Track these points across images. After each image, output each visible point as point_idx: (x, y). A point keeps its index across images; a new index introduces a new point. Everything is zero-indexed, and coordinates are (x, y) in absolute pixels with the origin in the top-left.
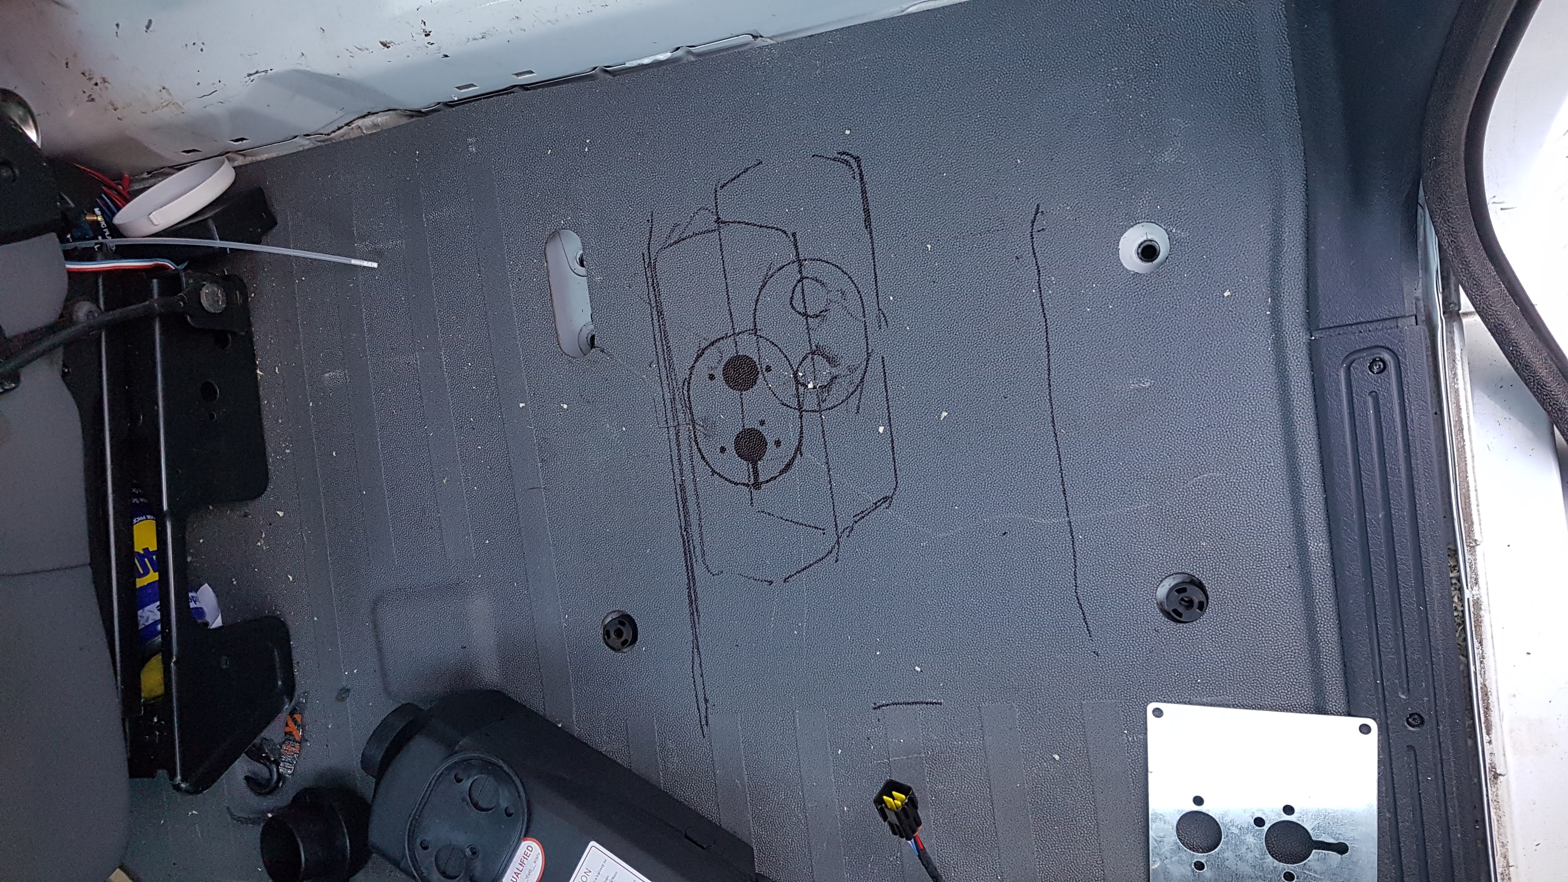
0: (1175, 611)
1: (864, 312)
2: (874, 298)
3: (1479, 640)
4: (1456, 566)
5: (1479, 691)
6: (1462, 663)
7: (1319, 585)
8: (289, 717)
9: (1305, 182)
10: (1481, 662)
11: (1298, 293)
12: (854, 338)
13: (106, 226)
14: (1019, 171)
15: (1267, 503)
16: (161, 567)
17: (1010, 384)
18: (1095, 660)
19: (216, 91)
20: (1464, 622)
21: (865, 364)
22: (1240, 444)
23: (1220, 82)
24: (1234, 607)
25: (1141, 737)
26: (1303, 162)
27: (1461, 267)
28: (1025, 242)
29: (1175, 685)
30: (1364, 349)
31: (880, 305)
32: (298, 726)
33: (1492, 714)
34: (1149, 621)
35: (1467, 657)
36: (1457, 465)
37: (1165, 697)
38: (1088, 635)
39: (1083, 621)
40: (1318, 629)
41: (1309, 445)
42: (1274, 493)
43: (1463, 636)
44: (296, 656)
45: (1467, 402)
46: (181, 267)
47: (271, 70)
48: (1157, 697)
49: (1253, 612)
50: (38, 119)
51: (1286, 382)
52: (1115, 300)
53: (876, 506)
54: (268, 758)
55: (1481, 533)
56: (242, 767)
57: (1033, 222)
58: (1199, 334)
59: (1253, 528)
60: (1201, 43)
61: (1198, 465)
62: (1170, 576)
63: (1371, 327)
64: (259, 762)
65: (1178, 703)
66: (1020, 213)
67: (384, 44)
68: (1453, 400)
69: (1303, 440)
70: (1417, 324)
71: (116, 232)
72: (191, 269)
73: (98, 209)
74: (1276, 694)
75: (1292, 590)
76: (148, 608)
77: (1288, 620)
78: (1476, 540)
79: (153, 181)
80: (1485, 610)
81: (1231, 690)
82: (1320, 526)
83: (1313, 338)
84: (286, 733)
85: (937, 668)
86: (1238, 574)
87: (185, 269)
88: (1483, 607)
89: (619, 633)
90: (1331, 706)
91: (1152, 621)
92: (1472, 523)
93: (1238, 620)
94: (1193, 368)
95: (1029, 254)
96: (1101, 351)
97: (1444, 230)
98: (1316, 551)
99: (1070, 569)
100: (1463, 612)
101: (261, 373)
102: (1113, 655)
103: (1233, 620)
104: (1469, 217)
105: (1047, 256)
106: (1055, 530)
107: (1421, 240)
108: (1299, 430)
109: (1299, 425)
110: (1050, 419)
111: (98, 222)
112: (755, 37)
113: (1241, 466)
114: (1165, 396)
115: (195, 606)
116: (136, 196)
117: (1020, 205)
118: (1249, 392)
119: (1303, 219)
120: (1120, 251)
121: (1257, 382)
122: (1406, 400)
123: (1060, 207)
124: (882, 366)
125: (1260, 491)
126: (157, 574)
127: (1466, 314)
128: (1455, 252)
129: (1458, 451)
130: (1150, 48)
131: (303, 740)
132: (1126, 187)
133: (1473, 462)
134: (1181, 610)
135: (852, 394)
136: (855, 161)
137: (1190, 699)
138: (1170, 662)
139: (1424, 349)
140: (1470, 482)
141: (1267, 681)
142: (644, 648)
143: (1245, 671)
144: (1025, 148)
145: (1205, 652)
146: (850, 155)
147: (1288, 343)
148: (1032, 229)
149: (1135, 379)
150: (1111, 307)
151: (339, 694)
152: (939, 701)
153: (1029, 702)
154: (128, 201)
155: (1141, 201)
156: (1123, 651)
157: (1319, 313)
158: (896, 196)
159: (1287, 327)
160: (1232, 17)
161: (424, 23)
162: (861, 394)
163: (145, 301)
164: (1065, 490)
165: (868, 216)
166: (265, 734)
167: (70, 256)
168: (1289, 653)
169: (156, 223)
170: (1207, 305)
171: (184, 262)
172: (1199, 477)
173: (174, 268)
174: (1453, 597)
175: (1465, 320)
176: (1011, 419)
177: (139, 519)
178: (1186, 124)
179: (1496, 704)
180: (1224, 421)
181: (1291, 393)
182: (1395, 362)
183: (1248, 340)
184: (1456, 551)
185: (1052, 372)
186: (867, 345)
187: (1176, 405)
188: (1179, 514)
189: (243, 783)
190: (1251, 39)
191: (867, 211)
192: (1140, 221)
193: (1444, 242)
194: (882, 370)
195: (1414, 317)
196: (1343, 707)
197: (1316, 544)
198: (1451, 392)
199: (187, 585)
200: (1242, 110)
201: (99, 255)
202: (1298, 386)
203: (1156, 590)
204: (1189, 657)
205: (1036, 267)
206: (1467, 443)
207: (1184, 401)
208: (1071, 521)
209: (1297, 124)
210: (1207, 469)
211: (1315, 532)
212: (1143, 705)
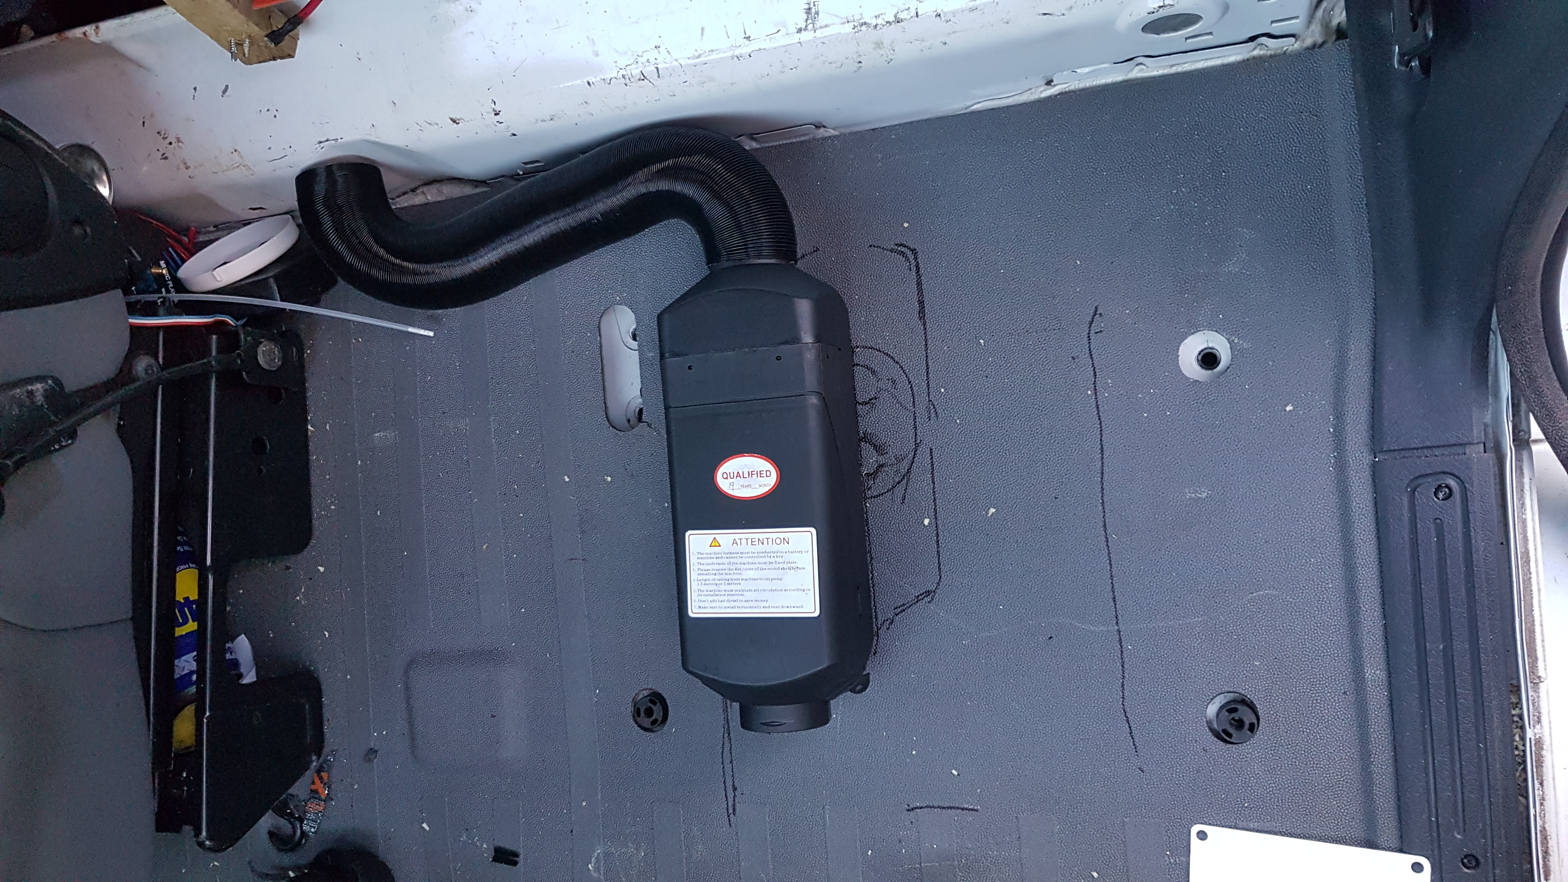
0: (1224, 731)
1: (914, 402)
2: (925, 389)
3: (1540, 781)
4: (1517, 703)
5: (1539, 836)
6: (1521, 803)
7: (1376, 714)
8: (315, 775)
9: (1373, 301)
10: (1542, 804)
11: (1363, 412)
12: (903, 428)
13: (170, 278)
14: (1078, 272)
15: (1324, 625)
16: (199, 616)
17: (1062, 485)
18: (1140, 776)
19: (286, 155)
20: (1525, 762)
21: (913, 454)
22: (1298, 562)
23: (1289, 194)
24: (1286, 730)
25: (1184, 859)
26: (1371, 280)
27: (1533, 396)
28: (1081, 343)
29: (1221, 808)
30: (1431, 474)
31: (931, 396)
32: (325, 784)
33: (1551, 859)
34: (1198, 739)
35: (1527, 798)
36: (1522, 599)
37: (1210, 820)
38: (1134, 750)
39: (1129, 735)
40: (1372, 760)
41: (1369, 568)
42: (1331, 615)
43: (1523, 776)
44: (327, 714)
45: (1534, 533)
46: (240, 322)
47: (341, 139)
48: (1202, 819)
49: (1305, 738)
50: (112, 173)
51: (1347, 502)
52: (1174, 406)
53: (918, 599)
54: (291, 814)
55: (1545, 669)
56: (268, 821)
57: (1091, 323)
58: (1259, 447)
59: (1308, 650)
60: (1270, 154)
61: (1254, 581)
62: (1221, 694)
63: (1437, 452)
64: (283, 818)
65: (1223, 826)
66: (1078, 314)
67: (454, 121)
68: (1520, 530)
69: (1362, 563)
70: (1485, 452)
71: (180, 286)
72: (250, 326)
73: (163, 262)
74: (1325, 824)
75: (1346, 716)
76: (184, 658)
77: (1341, 748)
78: (1540, 677)
79: (219, 233)
80: (1547, 750)
81: (1279, 816)
82: (1378, 653)
83: (1377, 459)
84: (311, 791)
85: (974, 773)
86: (1291, 697)
87: (244, 326)
88: (1545, 747)
89: (649, 712)
90: (1382, 840)
91: (1200, 740)
92: (1537, 659)
93: (1289, 744)
94: (1252, 482)
95: (1085, 355)
96: (1156, 457)
97: (1518, 359)
98: (1373, 678)
99: (1118, 680)
100: (1524, 751)
101: (312, 429)
102: (1159, 773)
103: (1284, 744)
104: (1543, 347)
105: (1104, 358)
106: (1103, 638)
107: (1492, 365)
108: (1359, 552)
109: (1360, 547)
110: (1101, 524)
111: (163, 276)
112: (818, 127)
113: (1298, 586)
114: (1223, 508)
115: (231, 657)
116: (201, 249)
117: (1078, 305)
118: (1309, 510)
119: (1370, 338)
120: (1179, 357)
121: (1317, 500)
122: (1472, 529)
123: (1119, 310)
124: (930, 458)
125: (1317, 612)
126: (196, 623)
127: (1536, 441)
128: (1527, 381)
129: (1524, 583)
130: (1217, 157)
131: (329, 798)
132: (1188, 294)
133: (1539, 595)
134: (1231, 730)
135: (899, 483)
136: (912, 254)
137: (1236, 823)
138: (1217, 783)
139: (1492, 478)
140: (1535, 616)
141: (1317, 809)
142: (674, 730)
143: (1294, 798)
144: (1085, 250)
145: (1254, 775)
146: (907, 247)
147: (1351, 462)
148: (1090, 331)
149: (1192, 489)
150: (1168, 413)
151: (367, 754)
152: (976, 808)
153: (1069, 815)
154: (192, 255)
155: (1202, 309)
156: (1169, 769)
157: (1384, 434)
158: (951, 290)
159: (1350, 446)
160: (1303, 130)
161: (495, 102)
162: (907, 484)
163: (203, 359)
164: (1115, 597)
165: (922, 308)
166: (291, 791)
167: (133, 309)
168: (1341, 782)
169: (219, 279)
170: (1268, 419)
171: (244, 318)
172: (1255, 594)
173: (234, 325)
174: (1514, 735)
175: (1535, 448)
176: (1061, 520)
177: (182, 567)
178: (1252, 235)
179: (1555, 849)
180: (1282, 538)
181: (1352, 514)
182: (1461, 491)
183: (1309, 457)
184: (1518, 688)
185: (1106, 476)
186: (916, 435)
187: (1234, 518)
188: (1233, 631)
189: (266, 836)
190: (1321, 153)
191: (921, 303)
192: (1201, 329)
193: (1517, 372)
194: (930, 461)
195: (1482, 445)
196: (1395, 843)
197: (1373, 671)
198: (1518, 522)
199: (225, 635)
200: (1311, 224)
201: (161, 311)
202: (1359, 508)
203: (1206, 708)
204: (1237, 779)
205: (1092, 369)
206: (1534, 576)
207: (1242, 515)
208: (1121, 630)
209: (1367, 242)
210: (1263, 586)
211: (1372, 659)
212: (1187, 826)
